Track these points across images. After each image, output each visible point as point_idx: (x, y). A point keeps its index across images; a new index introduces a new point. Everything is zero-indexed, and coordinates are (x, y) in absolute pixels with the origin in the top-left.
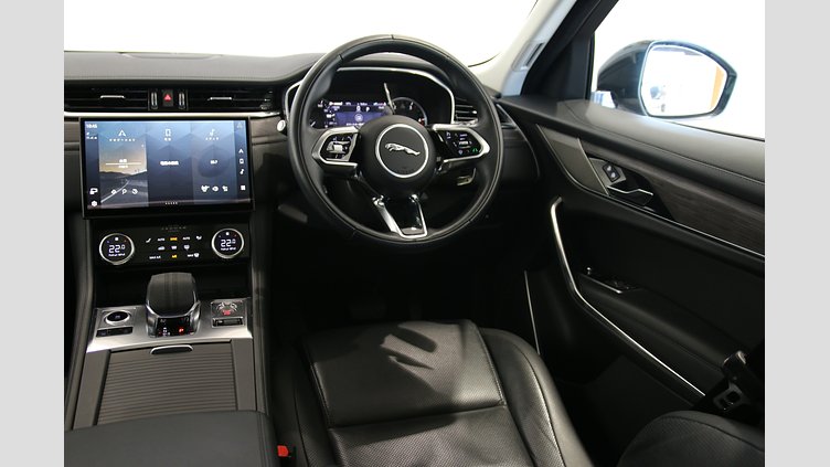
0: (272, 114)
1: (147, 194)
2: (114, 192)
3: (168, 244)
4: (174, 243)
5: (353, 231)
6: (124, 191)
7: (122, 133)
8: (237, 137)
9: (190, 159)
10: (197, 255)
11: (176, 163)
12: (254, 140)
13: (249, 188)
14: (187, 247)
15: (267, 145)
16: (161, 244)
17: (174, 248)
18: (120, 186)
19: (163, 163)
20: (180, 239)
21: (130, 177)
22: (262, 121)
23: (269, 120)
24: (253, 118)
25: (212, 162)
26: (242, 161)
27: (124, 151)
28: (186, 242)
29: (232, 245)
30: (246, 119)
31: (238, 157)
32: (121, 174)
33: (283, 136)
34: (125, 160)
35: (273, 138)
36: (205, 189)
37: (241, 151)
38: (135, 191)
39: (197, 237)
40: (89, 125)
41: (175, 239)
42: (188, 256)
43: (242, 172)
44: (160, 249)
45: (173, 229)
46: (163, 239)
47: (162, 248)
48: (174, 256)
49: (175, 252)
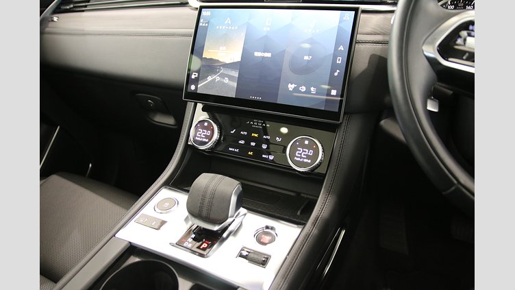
1: (235, 85)
2: (209, 79)
3: (248, 139)
4: (254, 139)
5: (453, 184)
6: (218, 79)
7: (228, 21)
8: (340, 31)
9: (284, 51)
10: (271, 158)
11: (269, 55)
12: (359, 37)
13: (341, 94)
14: (264, 146)
16: (243, 137)
17: (253, 144)
18: (215, 73)
19: (257, 54)
20: (260, 136)
21: (226, 66)
24: (364, 12)
25: (306, 58)
26: (339, 60)
27: (225, 39)
28: (266, 142)
30: (356, 10)
31: (336, 53)
32: (218, 61)
34: (225, 48)
36: (291, 87)
37: (341, 48)
38: (226, 80)
39: (277, 138)
40: (205, 13)
41: (256, 135)
42: (263, 156)
43: (336, 74)
44: (240, 142)
45: (258, 125)
46: (246, 133)
47: (242, 142)
48: (251, 153)
49: (252, 149)
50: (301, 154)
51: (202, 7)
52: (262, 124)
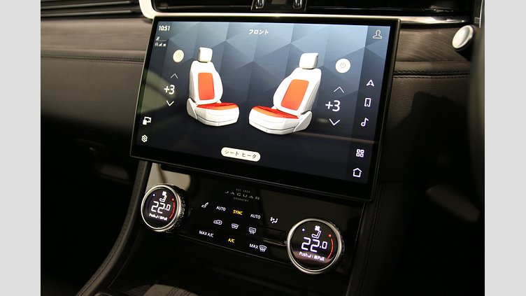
0: (448, 21)
3: (228, 218)
4: (236, 219)
8: (368, 55)
10: (263, 249)
12: (399, 66)
13: (372, 152)
14: (252, 231)
15: (427, 79)
16: (220, 215)
17: (235, 226)
20: (246, 214)
22: (427, 33)
23: (440, 32)
26: (368, 103)
28: (254, 223)
29: (320, 252)
30: (393, 24)
31: (363, 91)
33: (462, 64)
35: (440, 66)
37: (371, 83)
39: (272, 219)
40: (162, 28)
41: (240, 213)
42: (251, 246)
43: (363, 124)
44: (216, 222)
45: (242, 197)
46: (224, 209)
47: (218, 222)
48: (231, 240)
49: (234, 233)
50: (309, 247)
51: (158, 19)
52: (249, 195)
